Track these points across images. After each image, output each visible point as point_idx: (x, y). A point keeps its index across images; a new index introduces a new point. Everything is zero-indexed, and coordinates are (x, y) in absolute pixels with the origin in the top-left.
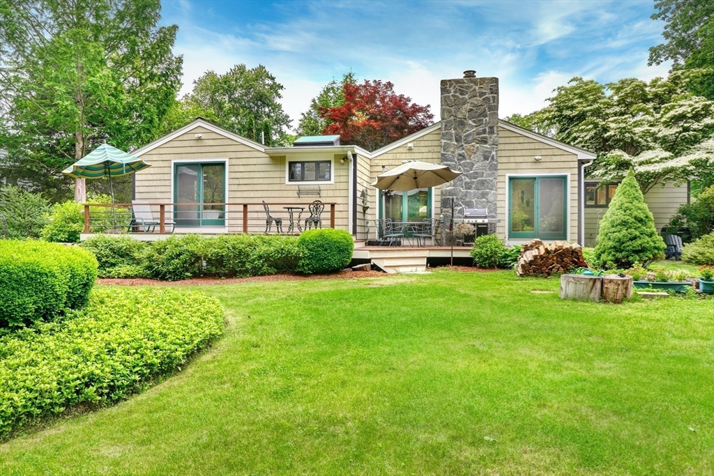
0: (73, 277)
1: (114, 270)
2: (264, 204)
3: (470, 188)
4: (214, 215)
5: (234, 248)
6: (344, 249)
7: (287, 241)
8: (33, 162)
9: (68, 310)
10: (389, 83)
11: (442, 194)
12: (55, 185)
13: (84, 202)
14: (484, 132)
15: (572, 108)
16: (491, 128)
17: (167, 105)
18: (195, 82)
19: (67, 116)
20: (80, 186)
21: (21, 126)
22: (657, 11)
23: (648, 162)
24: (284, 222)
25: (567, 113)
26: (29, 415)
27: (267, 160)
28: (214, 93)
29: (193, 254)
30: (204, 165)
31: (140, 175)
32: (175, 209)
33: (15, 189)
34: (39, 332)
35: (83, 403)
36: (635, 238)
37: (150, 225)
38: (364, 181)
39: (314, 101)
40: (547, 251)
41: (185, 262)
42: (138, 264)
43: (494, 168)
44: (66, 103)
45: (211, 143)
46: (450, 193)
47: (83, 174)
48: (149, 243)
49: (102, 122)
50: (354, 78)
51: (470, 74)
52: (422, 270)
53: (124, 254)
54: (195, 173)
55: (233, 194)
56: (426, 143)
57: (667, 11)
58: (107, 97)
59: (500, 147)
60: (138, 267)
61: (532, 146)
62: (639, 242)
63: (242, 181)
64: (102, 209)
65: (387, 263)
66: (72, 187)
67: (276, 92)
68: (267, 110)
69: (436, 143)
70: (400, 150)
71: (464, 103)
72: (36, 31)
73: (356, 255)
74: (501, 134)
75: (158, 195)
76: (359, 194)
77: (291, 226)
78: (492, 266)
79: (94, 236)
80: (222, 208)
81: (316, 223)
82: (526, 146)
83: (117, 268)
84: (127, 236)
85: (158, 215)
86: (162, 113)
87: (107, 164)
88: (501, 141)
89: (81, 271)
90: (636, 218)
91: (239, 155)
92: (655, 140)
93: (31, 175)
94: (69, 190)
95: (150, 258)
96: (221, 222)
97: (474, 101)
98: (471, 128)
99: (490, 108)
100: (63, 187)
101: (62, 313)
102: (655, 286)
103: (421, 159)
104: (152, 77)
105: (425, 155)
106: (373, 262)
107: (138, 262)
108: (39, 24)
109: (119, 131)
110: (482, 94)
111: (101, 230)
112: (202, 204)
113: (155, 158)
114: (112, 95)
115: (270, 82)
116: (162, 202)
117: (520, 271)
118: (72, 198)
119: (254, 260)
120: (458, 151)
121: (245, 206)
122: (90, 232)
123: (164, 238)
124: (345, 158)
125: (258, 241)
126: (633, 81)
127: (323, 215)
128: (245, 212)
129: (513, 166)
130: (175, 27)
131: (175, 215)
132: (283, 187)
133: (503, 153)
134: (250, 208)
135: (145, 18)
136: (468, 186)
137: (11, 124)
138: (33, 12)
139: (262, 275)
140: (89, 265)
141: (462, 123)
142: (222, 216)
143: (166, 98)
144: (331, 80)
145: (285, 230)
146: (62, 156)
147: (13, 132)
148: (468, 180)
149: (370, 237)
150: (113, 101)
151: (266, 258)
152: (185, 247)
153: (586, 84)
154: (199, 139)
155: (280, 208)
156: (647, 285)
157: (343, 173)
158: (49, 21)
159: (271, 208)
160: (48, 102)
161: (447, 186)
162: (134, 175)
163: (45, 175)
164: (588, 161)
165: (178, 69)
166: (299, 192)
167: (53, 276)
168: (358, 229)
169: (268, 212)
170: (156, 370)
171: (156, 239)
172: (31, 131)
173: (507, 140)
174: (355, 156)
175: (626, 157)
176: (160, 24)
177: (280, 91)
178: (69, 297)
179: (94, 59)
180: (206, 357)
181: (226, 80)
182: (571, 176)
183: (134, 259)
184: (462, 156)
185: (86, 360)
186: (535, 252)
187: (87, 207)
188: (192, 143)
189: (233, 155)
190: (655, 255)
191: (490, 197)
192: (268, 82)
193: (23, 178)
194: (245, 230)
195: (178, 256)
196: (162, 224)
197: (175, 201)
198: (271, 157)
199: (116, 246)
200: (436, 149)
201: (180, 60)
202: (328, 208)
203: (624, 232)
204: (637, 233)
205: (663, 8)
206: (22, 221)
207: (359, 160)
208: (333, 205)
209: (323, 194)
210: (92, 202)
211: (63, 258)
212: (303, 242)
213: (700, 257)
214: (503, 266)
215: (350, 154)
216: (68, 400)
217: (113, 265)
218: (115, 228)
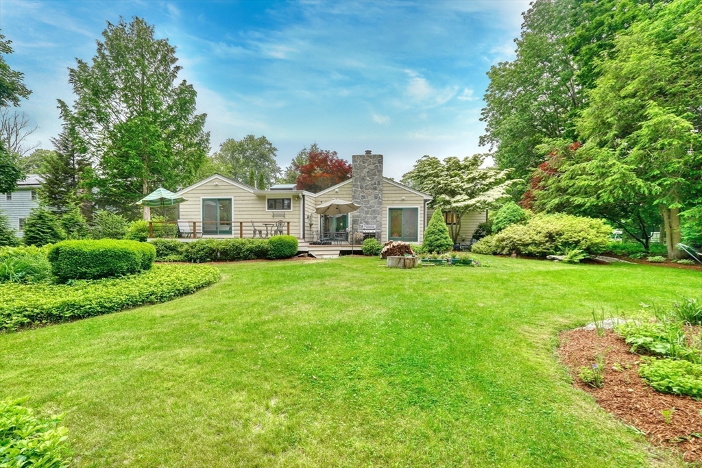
0: (144, 255)
1: (167, 258)
2: (252, 222)
3: (368, 214)
4: (226, 228)
5: (233, 245)
6: (292, 245)
7: (262, 241)
8: (116, 196)
9: (142, 270)
10: (335, 152)
11: (353, 217)
12: (130, 209)
13: (149, 220)
14: (375, 184)
15: (425, 171)
16: (379, 182)
17: (200, 162)
18: (221, 145)
19: (138, 168)
20: (147, 211)
21: (108, 173)
22: (482, 117)
23: (458, 201)
24: (263, 232)
25: (422, 174)
26: (128, 304)
27: (255, 198)
28: (233, 152)
29: (211, 249)
30: (219, 200)
31: (182, 205)
32: (203, 224)
33: (105, 212)
34: (129, 278)
35: (149, 302)
36: (438, 240)
37: (188, 233)
38: (310, 210)
39: (293, 160)
40: (394, 246)
41: (207, 253)
42: (181, 254)
43: (380, 203)
44: (137, 161)
45: (223, 187)
46: (357, 216)
47: (148, 205)
48: (187, 243)
49: (159, 172)
50: (317, 147)
51: (368, 152)
52: (337, 257)
53: (173, 249)
54: (214, 204)
55: (236, 217)
56: (346, 189)
57: (487, 117)
58: (162, 157)
59: (384, 192)
60: (181, 256)
61: (401, 192)
62: (439, 242)
63: (241, 209)
64: (160, 224)
65: (317, 253)
66: (141, 210)
67: (272, 153)
68: (267, 163)
69: (351, 189)
70: (331, 193)
71: (365, 168)
72: (116, 116)
73: (300, 249)
74: (384, 185)
75: (193, 217)
76: (306, 217)
77: (267, 235)
78: (370, 255)
79: (155, 240)
80: (230, 224)
81: (281, 232)
82: (397, 192)
83: (168, 257)
84: (174, 239)
85: (192, 228)
86: (197, 167)
87: (162, 200)
88: (385, 189)
89: (148, 253)
90: (439, 230)
91: (239, 194)
92: (463, 190)
93: (115, 203)
94: (140, 213)
95: (187, 251)
96: (229, 232)
97: (370, 167)
98: (368, 181)
99: (379, 171)
100: (135, 211)
101: (139, 272)
102: (430, 261)
103: (340, 198)
104: (190, 145)
105: (345, 196)
106: (310, 253)
107: (181, 253)
108: (118, 111)
109: (170, 178)
110: (374, 164)
111: (160, 236)
112: (219, 222)
113: (191, 195)
114: (166, 156)
115: (269, 146)
116: (195, 221)
117: (381, 256)
118: (141, 218)
119: (244, 252)
120: (361, 194)
121: (241, 223)
122: (153, 237)
123: (195, 240)
124: (298, 197)
125: (247, 242)
126: (455, 158)
127: (284, 228)
128: (241, 226)
129: (391, 202)
130: (205, 115)
131: (203, 228)
132: (265, 213)
133: (386, 195)
134: (243, 224)
135: (186, 110)
136: (367, 213)
137: (101, 172)
138: (114, 103)
139: (249, 259)
140: (152, 250)
141: (363, 179)
142: (231, 229)
143: (199, 159)
144: (303, 148)
145: (264, 236)
146: (135, 192)
147: (102, 177)
148: (366, 209)
149: (315, 240)
150: (166, 160)
151: (251, 251)
152: (207, 245)
153: (431, 159)
154: (217, 185)
155: (261, 224)
156: (427, 261)
157: (297, 205)
158: (124, 109)
159: (255, 224)
160: (124, 159)
161: (355, 213)
162: (179, 205)
163: (123, 203)
164: (429, 200)
165: (207, 140)
166: (273, 216)
167: (135, 254)
168: (306, 236)
169: (254, 226)
170: (181, 292)
171: (190, 241)
172: (114, 176)
173: (388, 189)
174: (303, 196)
175: (447, 198)
176: (196, 113)
177: (275, 152)
178: (142, 265)
179: (153, 135)
180: (206, 290)
181: (241, 145)
182: (420, 208)
183: (178, 252)
184: (364, 197)
185: (150, 287)
186: (388, 247)
187: (151, 223)
188: (213, 188)
189: (236, 195)
190: (447, 248)
191: (378, 219)
192: (268, 146)
193: (110, 205)
194: (241, 237)
195: (203, 250)
196: (195, 233)
197: (203, 220)
198: (257, 196)
199: (168, 245)
200: (351, 192)
201: (208, 135)
202: (286, 224)
203: (433, 237)
204: (439, 237)
205: (485, 115)
206: (111, 231)
207: (306, 198)
208: (288, 223)
209: (286, 216)
210: (154, 220)
211: (139, 247)
212: (270, 242)
213: (478, 250)
214: (376, 254)
215: (300, 195)
216: (143, 300)
217: (166, 255)
218: (168, 235)
